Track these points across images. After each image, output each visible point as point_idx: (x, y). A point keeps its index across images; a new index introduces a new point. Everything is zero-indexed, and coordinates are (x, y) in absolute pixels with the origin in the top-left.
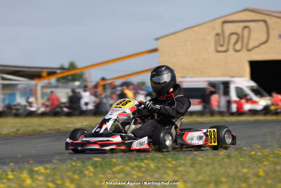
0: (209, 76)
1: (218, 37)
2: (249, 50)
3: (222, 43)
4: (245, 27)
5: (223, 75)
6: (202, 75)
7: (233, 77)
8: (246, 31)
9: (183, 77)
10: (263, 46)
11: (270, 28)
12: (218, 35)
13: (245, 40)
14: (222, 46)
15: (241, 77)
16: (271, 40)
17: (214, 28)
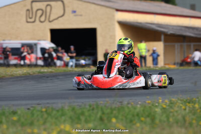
0: (21, 40)
1: (28, 12)
2: (50, 22)
3: (31, 16)
4: (48, 5)
5: (32, 39)
6: (16, 38)
7: (39, 40)
8: (49, 8)
9: (4, 40)
10: (60, 19)
11: (66, 6)
12: (28, 10)
13: (48, 14)
14: (31, 18)
15: (45, 40)
16: (66, 15)
17: (25, 6)
